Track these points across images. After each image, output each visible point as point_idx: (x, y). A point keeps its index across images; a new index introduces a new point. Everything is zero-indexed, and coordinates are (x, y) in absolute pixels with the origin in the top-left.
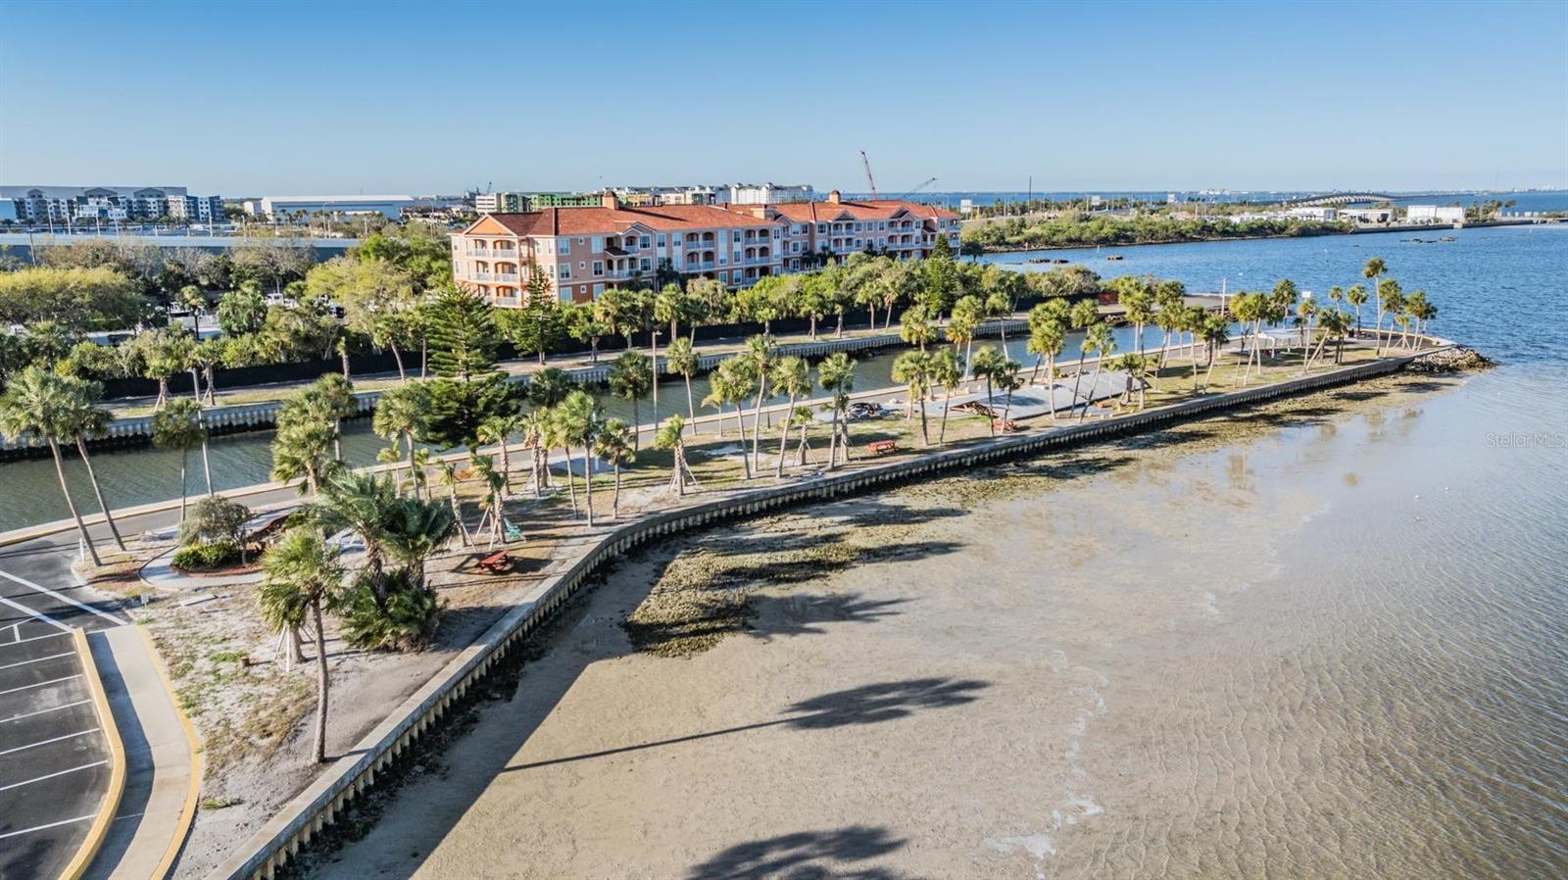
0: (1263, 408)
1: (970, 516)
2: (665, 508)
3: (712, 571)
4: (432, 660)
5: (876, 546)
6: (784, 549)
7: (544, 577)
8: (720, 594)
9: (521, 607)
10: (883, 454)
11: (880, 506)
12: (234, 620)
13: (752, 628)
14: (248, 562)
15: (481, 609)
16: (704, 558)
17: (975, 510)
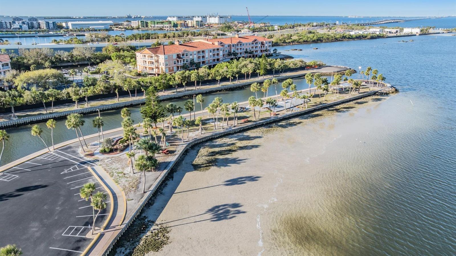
0: (336, 107)
1: (263, 138)
2: (198, 137)
3: (208, 152)
4: (158, 173)
5: (242, 146)
6: (223, 147)
7: (176, 155)
8: (210, 157)
9: (172, 162)
10: (245, 122)
11: (244, 135)
12: (117, 165)
13: (217, 165)
14: (115, 151)
15: (164, 162)
16: (207, 149)
17: (264, 137)
